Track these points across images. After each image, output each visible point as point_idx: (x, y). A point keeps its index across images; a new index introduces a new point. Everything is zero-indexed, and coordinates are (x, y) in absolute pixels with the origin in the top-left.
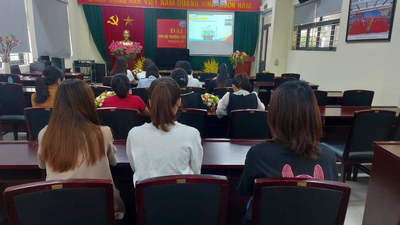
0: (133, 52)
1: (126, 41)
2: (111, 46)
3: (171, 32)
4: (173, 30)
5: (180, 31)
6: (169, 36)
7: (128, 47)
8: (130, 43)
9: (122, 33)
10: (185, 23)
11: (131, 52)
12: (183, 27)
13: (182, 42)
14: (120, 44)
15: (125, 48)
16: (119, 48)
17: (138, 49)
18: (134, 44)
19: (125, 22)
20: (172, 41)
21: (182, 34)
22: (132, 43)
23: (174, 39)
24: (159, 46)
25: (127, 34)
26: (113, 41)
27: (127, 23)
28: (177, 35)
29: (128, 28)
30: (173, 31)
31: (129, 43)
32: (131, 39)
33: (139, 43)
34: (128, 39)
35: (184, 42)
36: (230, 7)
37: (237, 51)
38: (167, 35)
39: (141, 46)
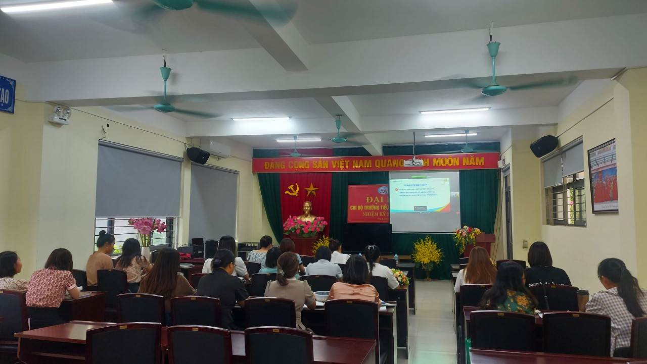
0: (313, 230)
1: (307, 216)
2: (287, 223)
3: (368, 202)
4: (369, 198)
5: (380, 200)
6: (364, 208)
7: (307, 223)
8: (312, 218)
9: (302, 206)
10: (387, 188)
11: (310, 230)
12: (384, 194)
13: (382, 214)
15: (302, 225)
16: (296, 226)
17: (320, 226)
18: (315, 219)
19: (307, 191)
20: (368, 214)
21: (383, 204)
23: (371, 211)
24: (350, 221)
25: (308, 207)
26: (290, 217)
27: (309, 192)
28: (375, 205)
29: (311, 198)
30: (370, 201)
31: (310, 218)
32: (312, 213)
33: (323, 218)
34: (308, 214)
35: (386, 214)
36: (451, 165)
37: (466, 227)
38: (362, 206)
39: (325, 222)
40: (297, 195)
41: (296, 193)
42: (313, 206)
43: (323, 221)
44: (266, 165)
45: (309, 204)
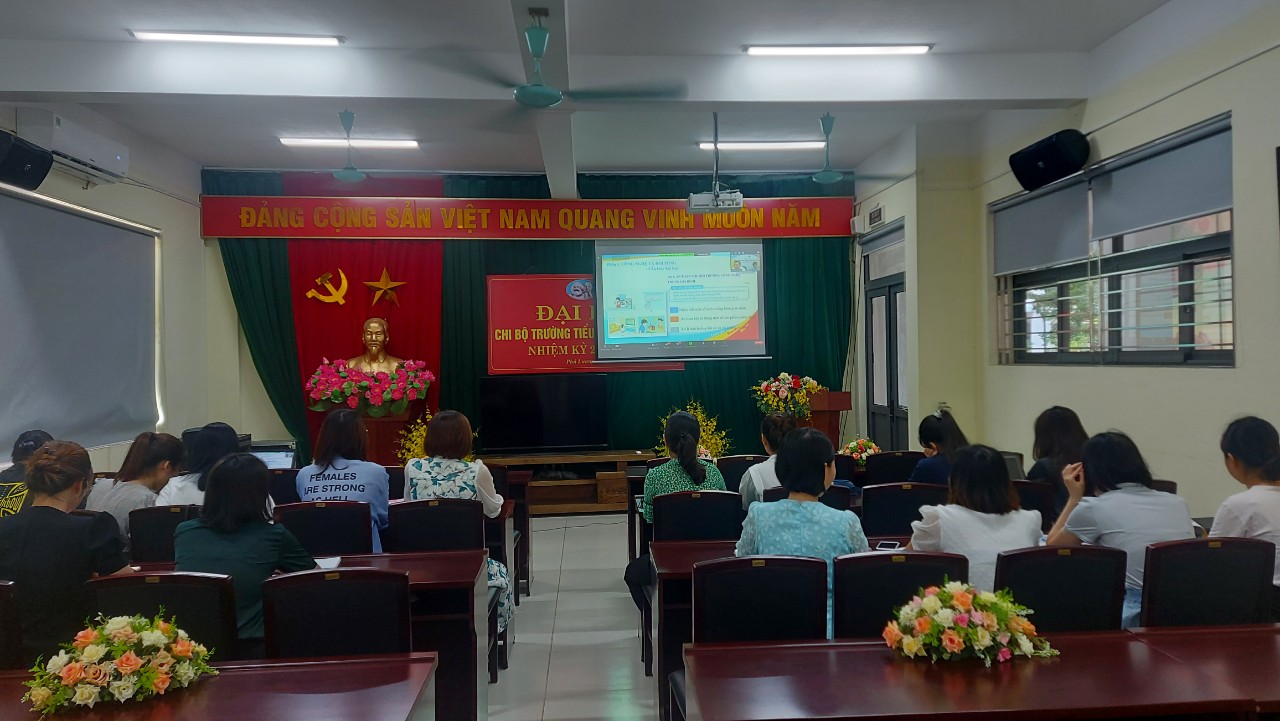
0: (397, 395)
1: (374, 359)
2: (315, 378)
3: (541, 318)
4: (545, 310)
5: (572, 315)
6: (530, 334)
8: (389, 363)
9: (360, 330)
10: (589, 284)
11: (387, 396)
12: (582, 298)
13: (580, 349)
14: (350, 371)
15: (365, 383)
16: (345, 385)
17: (417, 385)
18: (401, 366)
19: (372, 291)
20: (541, 350)
21: (579, 325)
22: (395, 365)
23: (550, 342)
24: (494, 368)
25: (376, 333)
26: (327, 362)
27: (378, 294)
28: (558, 325)
29: (383, 310)
30: (545, 316)
31: (385, 364)
32: (389, 350)
33: (422, 363)
35: (588, 350)
36: (744, 226)
37: (783, 375)
38: (525, 330)
39: (428, 372)
40: (342, 302)
41: (337, 296)
42: (390, 331)
43: (424, 370)
44: (244, 217)
45: (381, 325)
